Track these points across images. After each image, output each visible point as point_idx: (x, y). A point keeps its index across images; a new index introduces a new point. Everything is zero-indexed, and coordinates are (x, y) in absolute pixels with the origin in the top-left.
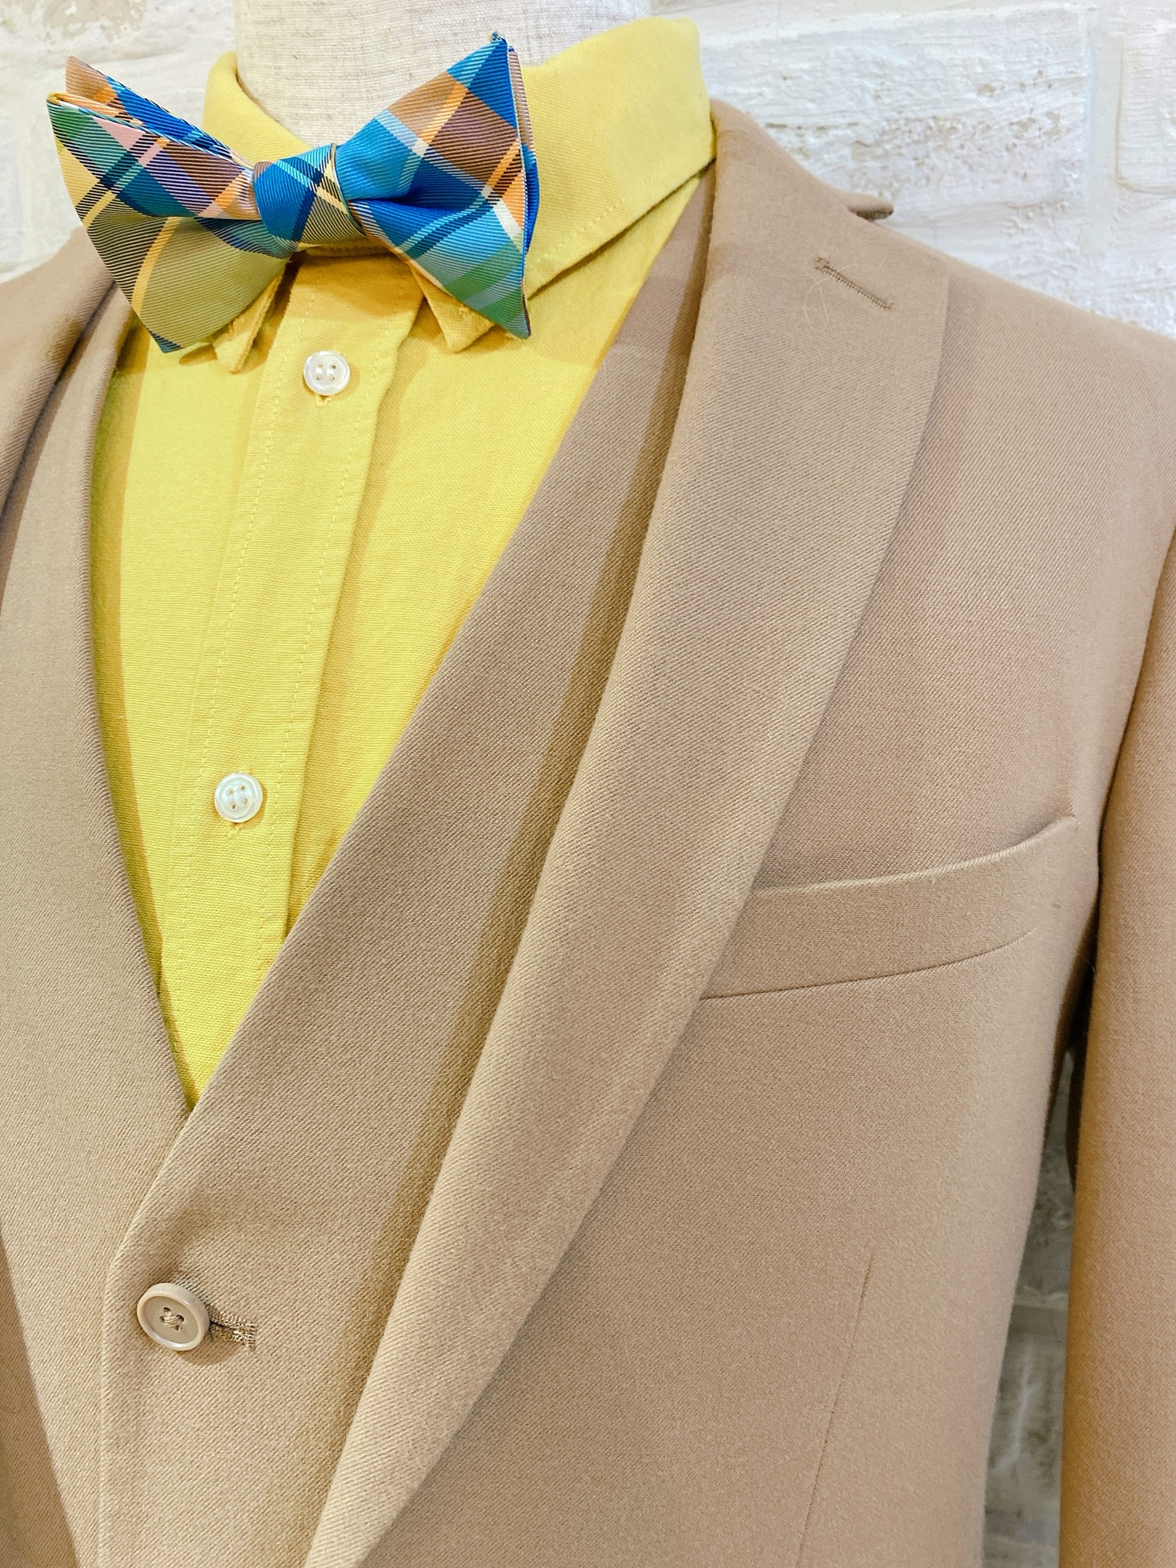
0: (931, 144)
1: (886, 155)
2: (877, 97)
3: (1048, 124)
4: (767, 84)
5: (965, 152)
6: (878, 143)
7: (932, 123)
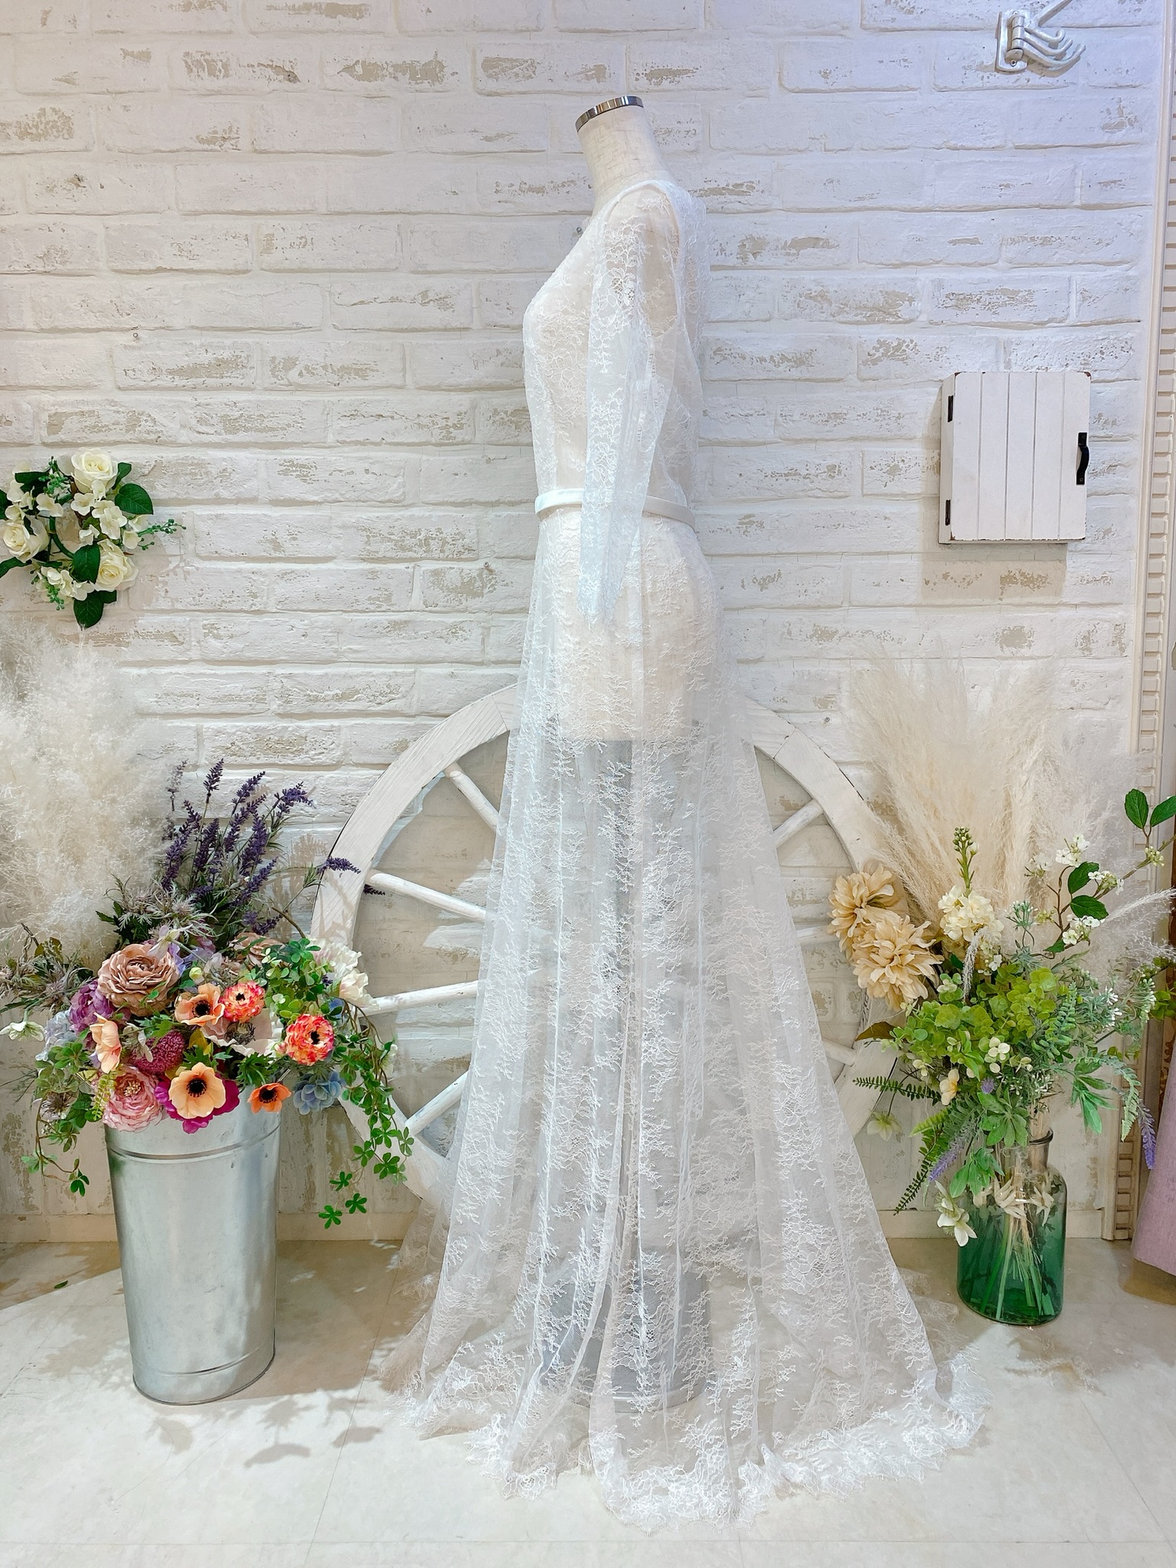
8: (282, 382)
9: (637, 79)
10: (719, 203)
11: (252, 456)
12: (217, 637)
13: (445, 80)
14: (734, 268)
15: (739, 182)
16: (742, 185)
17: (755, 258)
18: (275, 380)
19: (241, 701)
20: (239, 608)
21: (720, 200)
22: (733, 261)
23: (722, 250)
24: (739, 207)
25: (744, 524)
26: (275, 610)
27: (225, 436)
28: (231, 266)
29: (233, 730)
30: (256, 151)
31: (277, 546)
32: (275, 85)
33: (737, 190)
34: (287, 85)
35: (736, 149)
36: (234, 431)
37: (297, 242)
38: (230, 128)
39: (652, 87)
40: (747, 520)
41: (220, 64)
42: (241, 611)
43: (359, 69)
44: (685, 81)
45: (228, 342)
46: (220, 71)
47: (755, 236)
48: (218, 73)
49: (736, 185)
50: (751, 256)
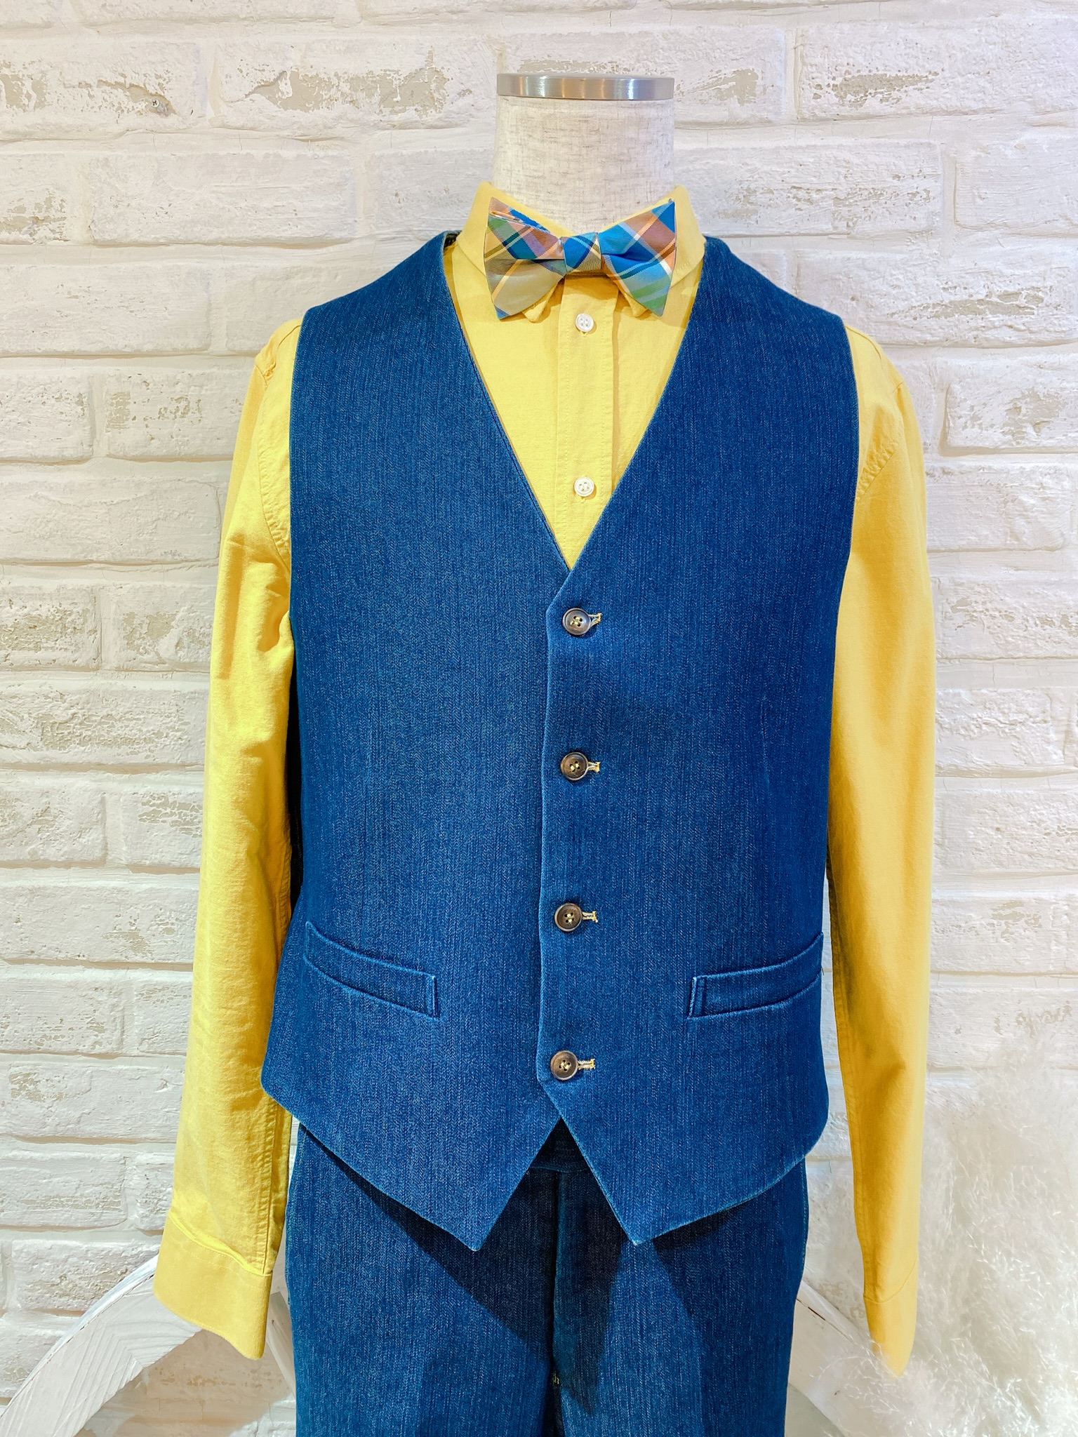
0: (871, 201)
1: (850, 205)
2: (846, 177)
3: (925, 195)
4: (792, 168)
5: (887, 205)
6: (846, 199)
7: (872, 191)
8: (146, 657)
9: (816, 96)
10: (971, 329)
11: (94, 786)
12: (35, 1096)
13: (447, 107)
14: (995, 451)
15: (1011, 289)
16: (1017, 294)
17: (1038, 432)
18: (132, 653)
19: (76, 1206)
20: (73, 1047)
21: (973, 324)
22: (996, 437)
23: (975, 418)
24: (1009, 335)
25: (1001, 917)
26: (136, 1052)
27: (45, 753)
28: (52, 451)
29: (63, 1256)
30: (96, 243)
31: (137, 942)
32: (129, 120)
33: (1008, 303)
34: (153, 120)
35: (1005, 225)
36: (63, 743)
37: (172, 408)
38: (49, 201)
39: (846, 110)
40: (1008, 911)
41: (28, 85)
42: (75, 1053)
43: (286, 88)
44: (913, 97)
45: (50, 585)
46: (29, 97)
47: (1040, 390)
48: (26, 101)
49: (1007, 296)
50: (1030, 429)
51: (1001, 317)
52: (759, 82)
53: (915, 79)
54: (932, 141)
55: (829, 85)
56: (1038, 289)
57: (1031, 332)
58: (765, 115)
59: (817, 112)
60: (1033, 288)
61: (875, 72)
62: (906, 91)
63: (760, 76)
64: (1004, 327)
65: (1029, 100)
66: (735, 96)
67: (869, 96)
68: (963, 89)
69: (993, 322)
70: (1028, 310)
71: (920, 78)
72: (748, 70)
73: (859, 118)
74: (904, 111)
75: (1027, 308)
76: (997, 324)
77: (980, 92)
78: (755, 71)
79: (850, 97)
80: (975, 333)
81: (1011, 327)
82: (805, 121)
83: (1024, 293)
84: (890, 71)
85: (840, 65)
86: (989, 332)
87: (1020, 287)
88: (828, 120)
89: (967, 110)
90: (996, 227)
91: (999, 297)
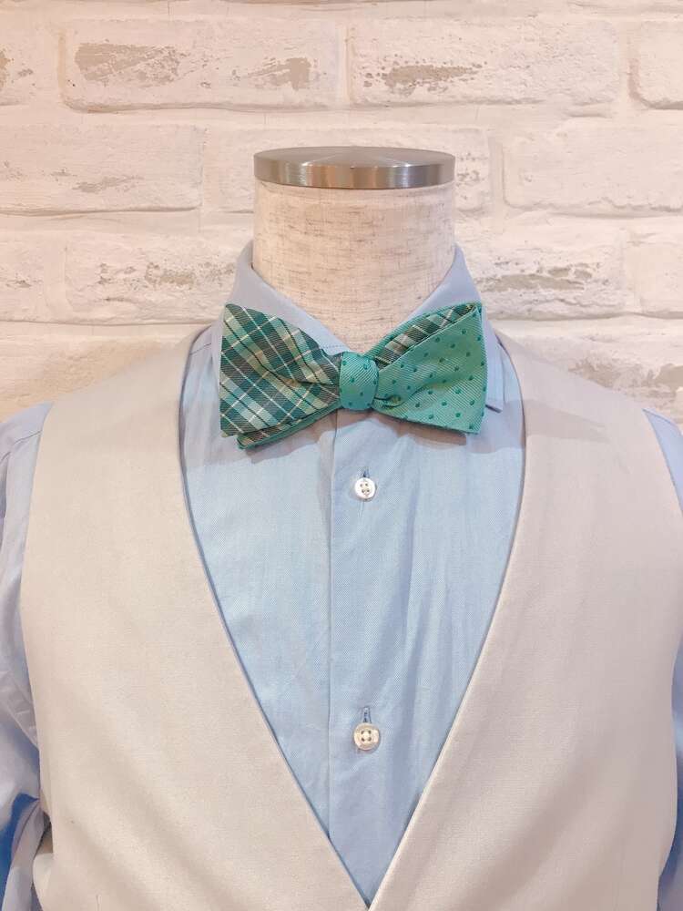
51: (553, 291)
52: (312, 69)
53: (459, 71)
54: (479, 128)
55: (378, 74)
56: (586, 266)
57: (582, 306)
58: (318, 100)
59: (369, 99)
60: (582, 265)
61: (421, 63)
62: (451, 82)
63: (312, 63)
64: (557, 302)
65: (568, 92)
66: (289, 83)
67: (418, 86)
68: (507, 80)
69: (545, 296)
70: (577, 285)
71: (466, 69)
72: (301, 59)
73: (410, 105)
74: (451, 99)
75: (576, 283)
76: (548, 298)
77: (521, 83)
78: (308, 60)
79: (399, 86)
80: (529, 306)
81: (562, 300)
82: (359, 106)
83: (573, 269)
84: (435, 62)
85: (388, 56)
86: (541, 305)
87: (568, 263)
88: (380, 105)
89: (510, 100)
90: (545, 207)
91: (550, 272)
